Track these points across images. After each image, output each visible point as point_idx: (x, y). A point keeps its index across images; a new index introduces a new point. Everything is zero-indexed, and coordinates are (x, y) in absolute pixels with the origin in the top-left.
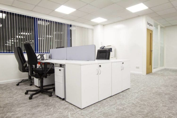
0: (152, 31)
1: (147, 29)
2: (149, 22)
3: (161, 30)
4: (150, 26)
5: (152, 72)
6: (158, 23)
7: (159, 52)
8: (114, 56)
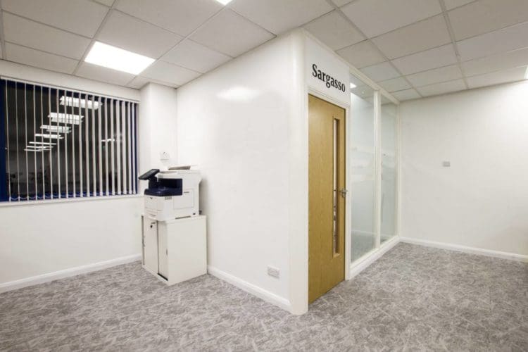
0: (345, 110)
1: (309, 94)
2: (322, 68)
3: (383, 112)
4: (328, 85)
5: (344, 279)
6: (373, 85)
7: (379, 187)
8: (197, 210)
